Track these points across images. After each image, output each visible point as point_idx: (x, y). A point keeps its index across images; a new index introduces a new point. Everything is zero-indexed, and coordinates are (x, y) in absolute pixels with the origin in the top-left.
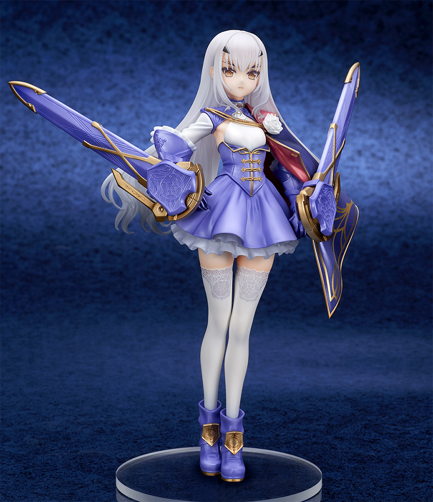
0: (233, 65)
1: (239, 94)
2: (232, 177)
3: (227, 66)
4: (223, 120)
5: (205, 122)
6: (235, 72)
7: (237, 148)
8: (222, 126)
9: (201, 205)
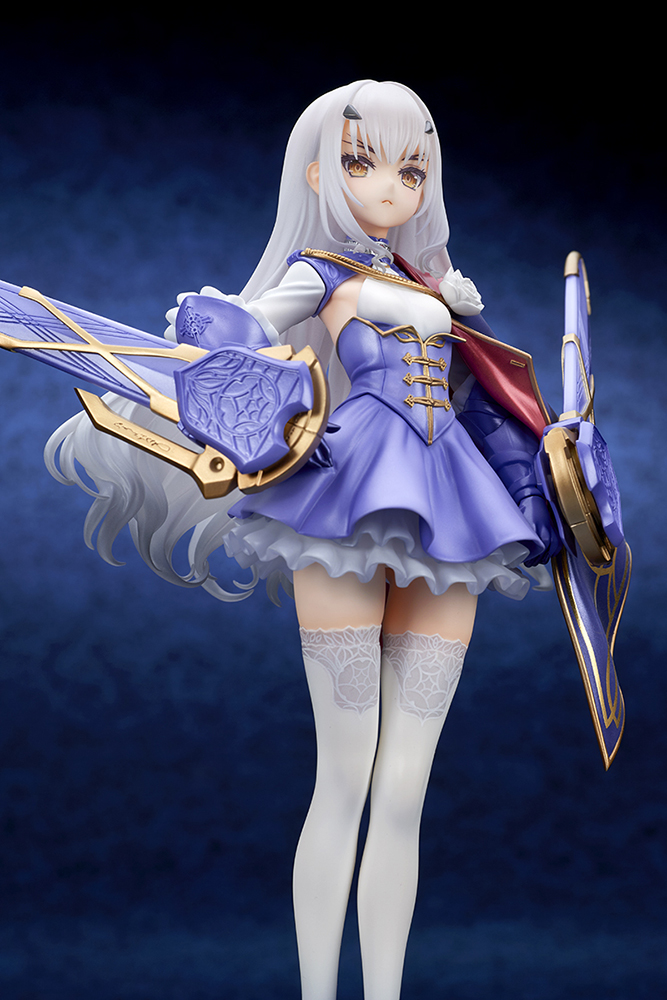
0: (371, 149)
1: (384, 217)
2: (383, 397)
3: (355, 151)
4: (349, 274)
5: (305, 279)
6: (373, 166)
7: (392, 327)
8: (347, 288)
9: (314, 456)
